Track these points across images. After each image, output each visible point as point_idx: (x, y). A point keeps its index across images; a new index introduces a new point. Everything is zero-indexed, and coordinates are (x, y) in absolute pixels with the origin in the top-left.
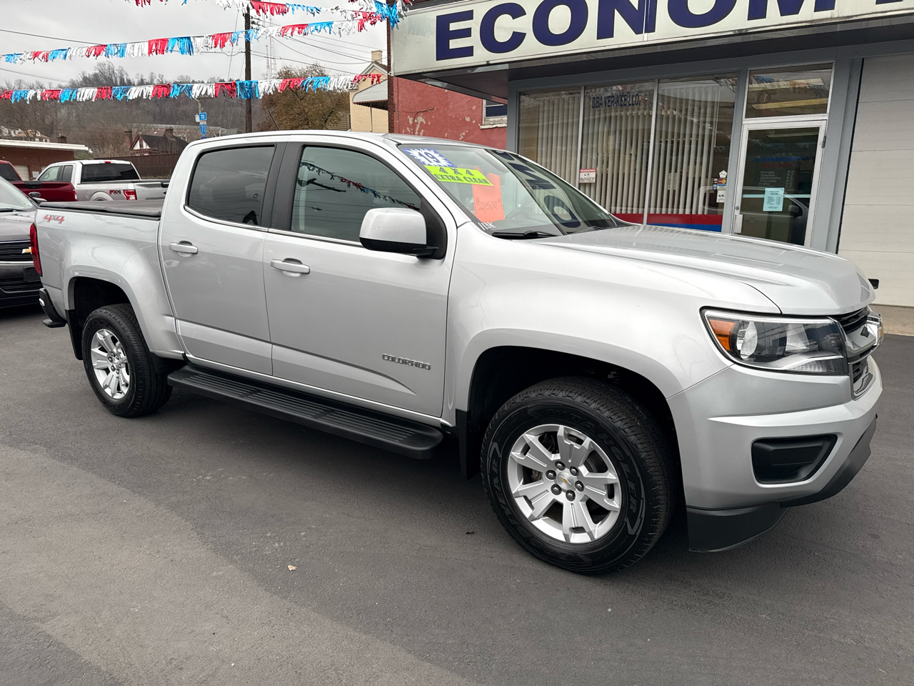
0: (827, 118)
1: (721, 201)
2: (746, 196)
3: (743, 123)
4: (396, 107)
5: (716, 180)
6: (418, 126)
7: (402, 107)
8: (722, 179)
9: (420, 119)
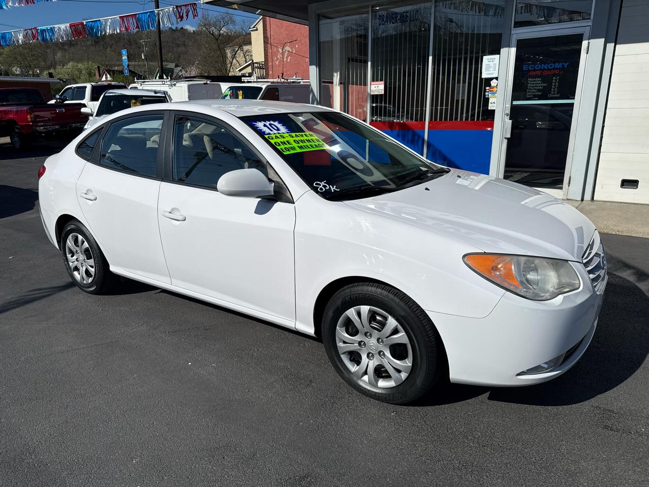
0: (591, 25)
1: (492, 108)
2: (515, 103)
3: (512, 32)
4: (269, 39)
5: (487, 88)
6: (286, 53)
7: (274, 39)
8: (493, 88)
9: (287, 48)
